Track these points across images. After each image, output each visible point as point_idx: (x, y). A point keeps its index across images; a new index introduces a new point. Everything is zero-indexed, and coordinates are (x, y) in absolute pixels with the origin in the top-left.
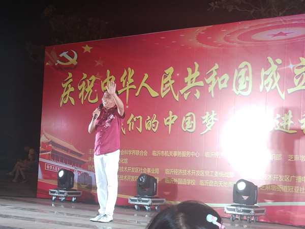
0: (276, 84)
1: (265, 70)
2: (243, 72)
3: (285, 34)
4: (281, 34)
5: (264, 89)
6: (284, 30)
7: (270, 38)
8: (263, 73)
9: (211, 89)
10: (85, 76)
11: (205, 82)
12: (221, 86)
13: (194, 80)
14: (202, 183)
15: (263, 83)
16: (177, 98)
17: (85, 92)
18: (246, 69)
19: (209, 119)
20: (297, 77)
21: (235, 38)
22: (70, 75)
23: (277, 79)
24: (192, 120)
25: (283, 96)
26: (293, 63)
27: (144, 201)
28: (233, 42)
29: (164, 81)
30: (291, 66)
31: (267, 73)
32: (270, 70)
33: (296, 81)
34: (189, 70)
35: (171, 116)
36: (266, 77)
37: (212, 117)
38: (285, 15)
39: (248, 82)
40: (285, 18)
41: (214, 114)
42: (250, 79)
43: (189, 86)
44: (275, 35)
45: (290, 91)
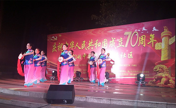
0: (114, 45)
2: (105, 42)
4: (115, 31)
5: (111, 47)
7: (112, 32)
8: (110, 42)
9: (96, 46)
10: (60, 43)
11: (94, 45)
12: (99, 46)
13: (91, 44)
15: (110, 45)
16: (86, 49)
17: (60, 48)
21: (102, 32)
22: (55, 43)
25: (116, 48)
29: (82, 45)
30: (118, 40)
31: (111, 42)
33: (119, 44)
34: (90, 41)
35: (85, 55)
36: (111, 43)
37: (96, 54)
40: (116, 27)
42: (107, 44)
43: (90, 46)
45: (118, 47)
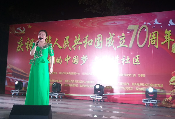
0: (112, 44)
1: (108, 38)
2: (99, 39)
3: (116, 23)
4: (114, 23)
5: (107, 46)
6: (116, 22)
7: (110, 25)
9: (85, 45)
10: (29, 39)
11: (83, 42)
12: (89, 44)
13: (78, 42)
14: (81, 86)
15: (107, 43)
16: (70, 49)
17: (29, 46)
18: (100, 37)
19: (84, 58)
20: (121, 41)
21: (95, 24)
22: (22, 38)
23: (113, 42)
24: (77, 59)
25: (115, 49)
26: (119, 35)
27: (55, 94)
28: (95, 26)
29: (65, 42)
30: (118, 37)
32: (110, 38)
33: (120, 43)
34: (76, 37)
35: (68, 57)
36: (108, 41)
37: (85, 57)
38: (116, 15)
39: (101, 43)
40: (116, 17)
41: (86, 56)
42: (102, 41)
43: (76, 44)
44: (112, 24)
45: (118, 47)
